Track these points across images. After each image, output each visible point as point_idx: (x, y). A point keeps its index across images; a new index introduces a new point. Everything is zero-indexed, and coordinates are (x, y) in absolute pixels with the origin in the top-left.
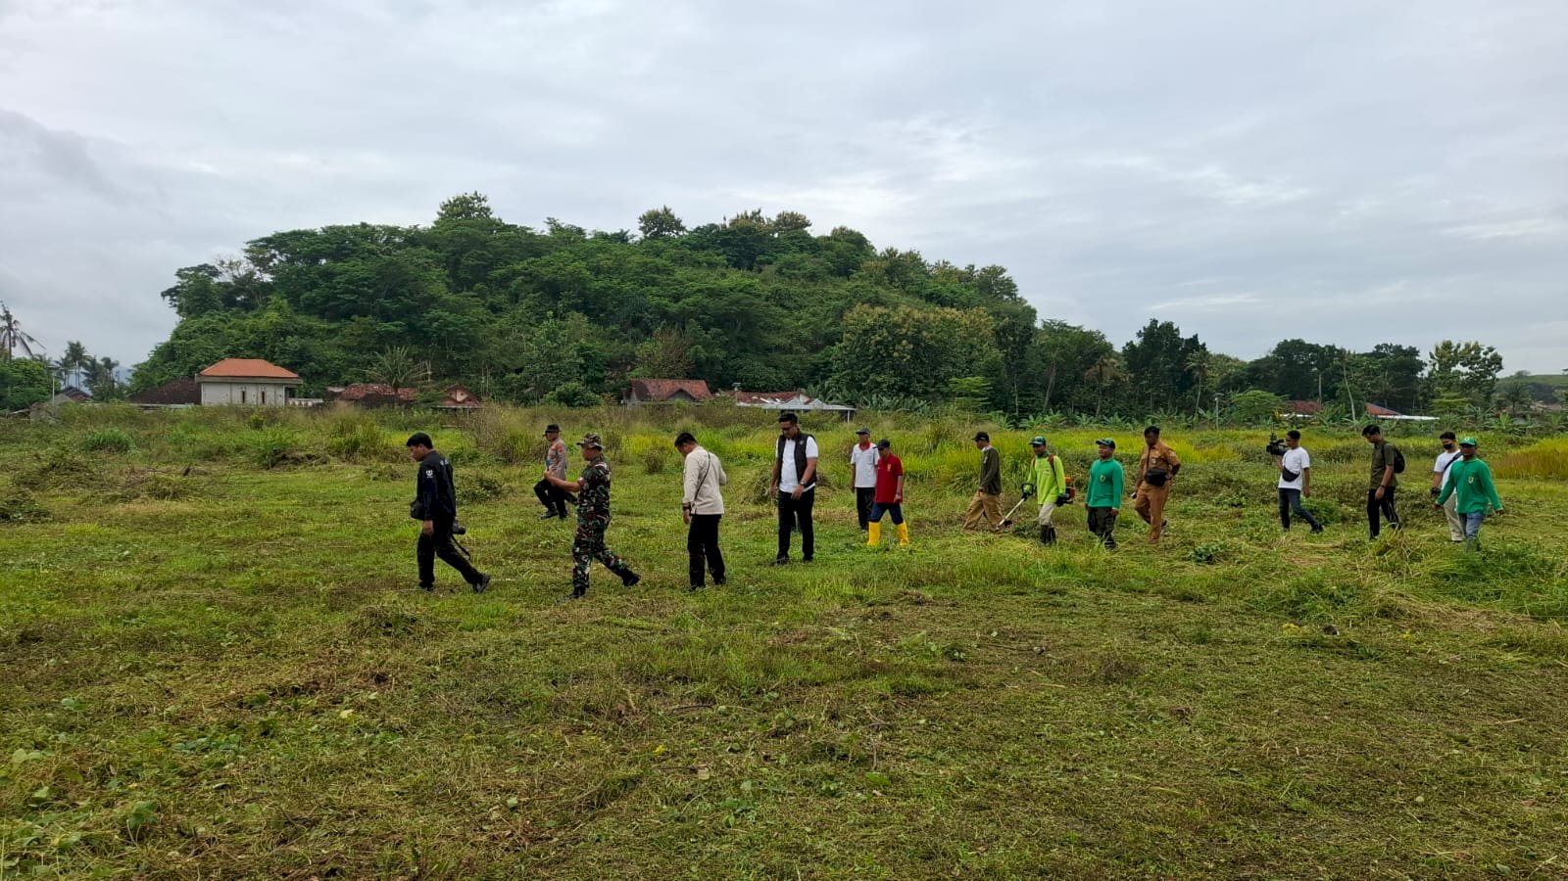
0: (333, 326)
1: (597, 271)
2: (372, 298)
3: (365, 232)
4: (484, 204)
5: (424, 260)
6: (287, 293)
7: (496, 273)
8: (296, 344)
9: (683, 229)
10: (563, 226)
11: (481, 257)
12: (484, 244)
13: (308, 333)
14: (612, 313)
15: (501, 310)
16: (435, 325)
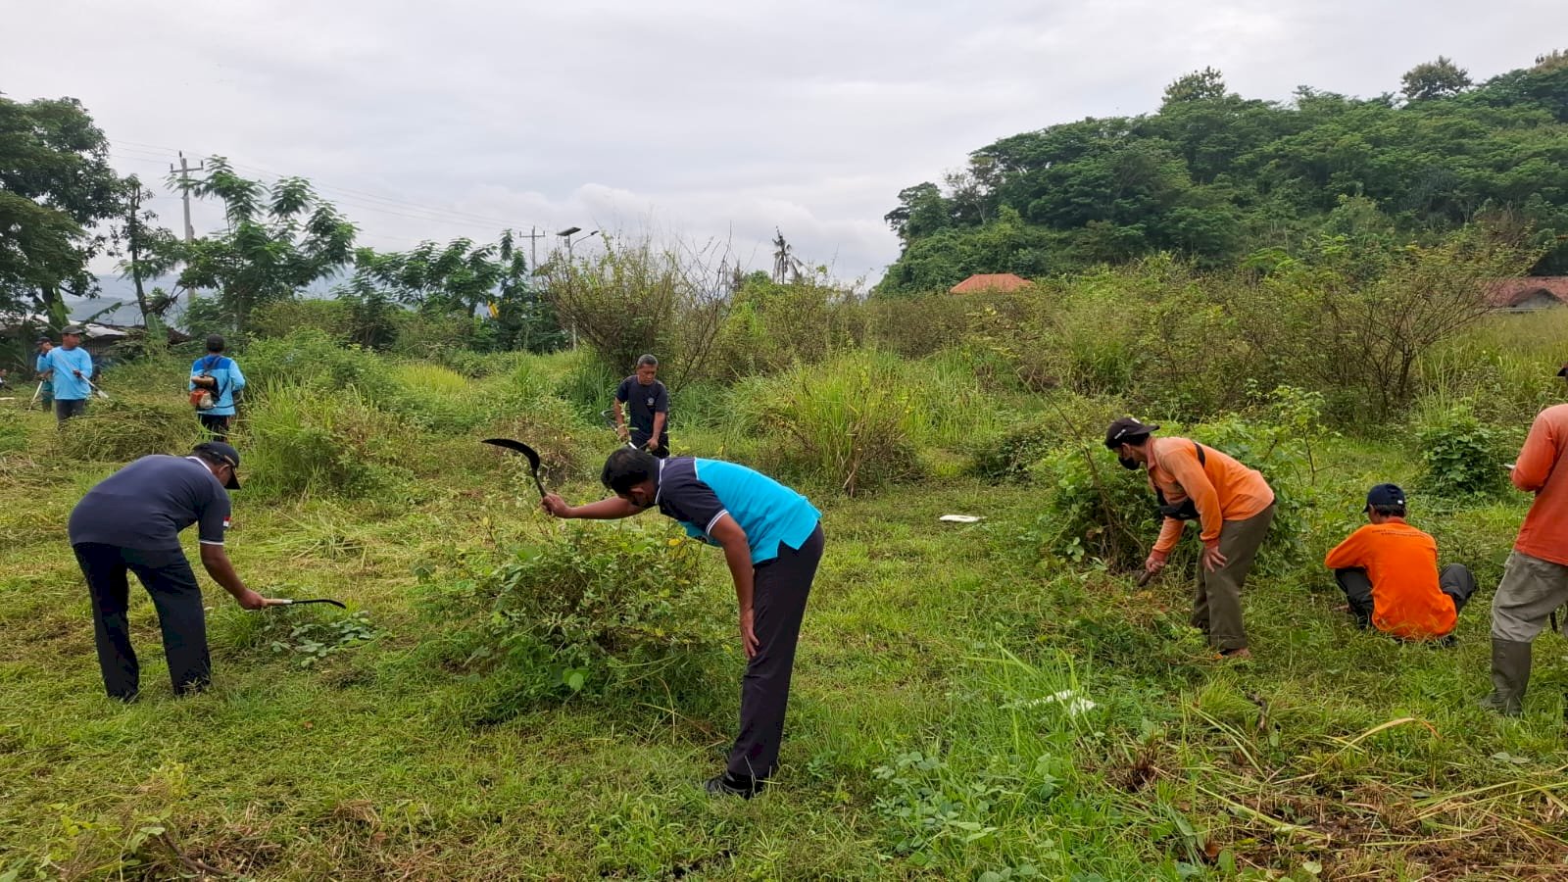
0: (1065, 234)
1: (1376, 142)
2: (1111, 198)
3: (1091, 127)
4: (1217, 81)
5: (1161, 151)
6: (1013, 203)
7: (1242, 159)
8: (1030, 257)
9: (1468, 83)
10: (1317, 95)
11: (1222, 142)
12: (1222, 126)
13: (1038, 244)
14: (1402, 194)
15: (1248, 203)
16: (1181, 225)
